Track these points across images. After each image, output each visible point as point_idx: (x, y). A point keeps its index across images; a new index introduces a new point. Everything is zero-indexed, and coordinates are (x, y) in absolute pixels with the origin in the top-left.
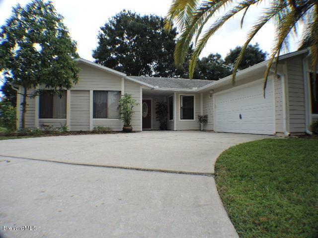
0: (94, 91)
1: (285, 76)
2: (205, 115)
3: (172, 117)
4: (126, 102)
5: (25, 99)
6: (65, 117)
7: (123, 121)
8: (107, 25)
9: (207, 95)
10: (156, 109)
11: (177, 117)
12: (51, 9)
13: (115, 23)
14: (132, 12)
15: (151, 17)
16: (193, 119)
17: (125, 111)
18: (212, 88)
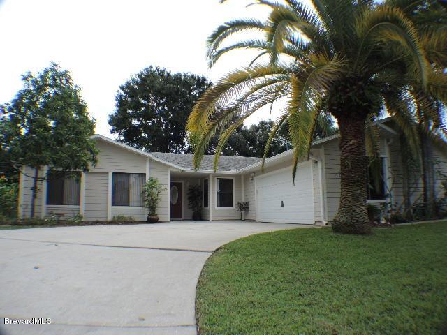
0: (113, 173)
1: (321, 160)
2: (247, 201)
3: (206, 205)
4: (151, 186)
5: (35, 183)
6: (78, 203)
7: (147, 209)
8: (128, 84)
9: (248, 177)
10: (188, 194)
11: (213, 205)
12: (67, 81)
13: (139, 81)
14: (162, 68)
15: (185, 76)
16: (232, 206)
17: (149, 198)
18: (254, 170)
